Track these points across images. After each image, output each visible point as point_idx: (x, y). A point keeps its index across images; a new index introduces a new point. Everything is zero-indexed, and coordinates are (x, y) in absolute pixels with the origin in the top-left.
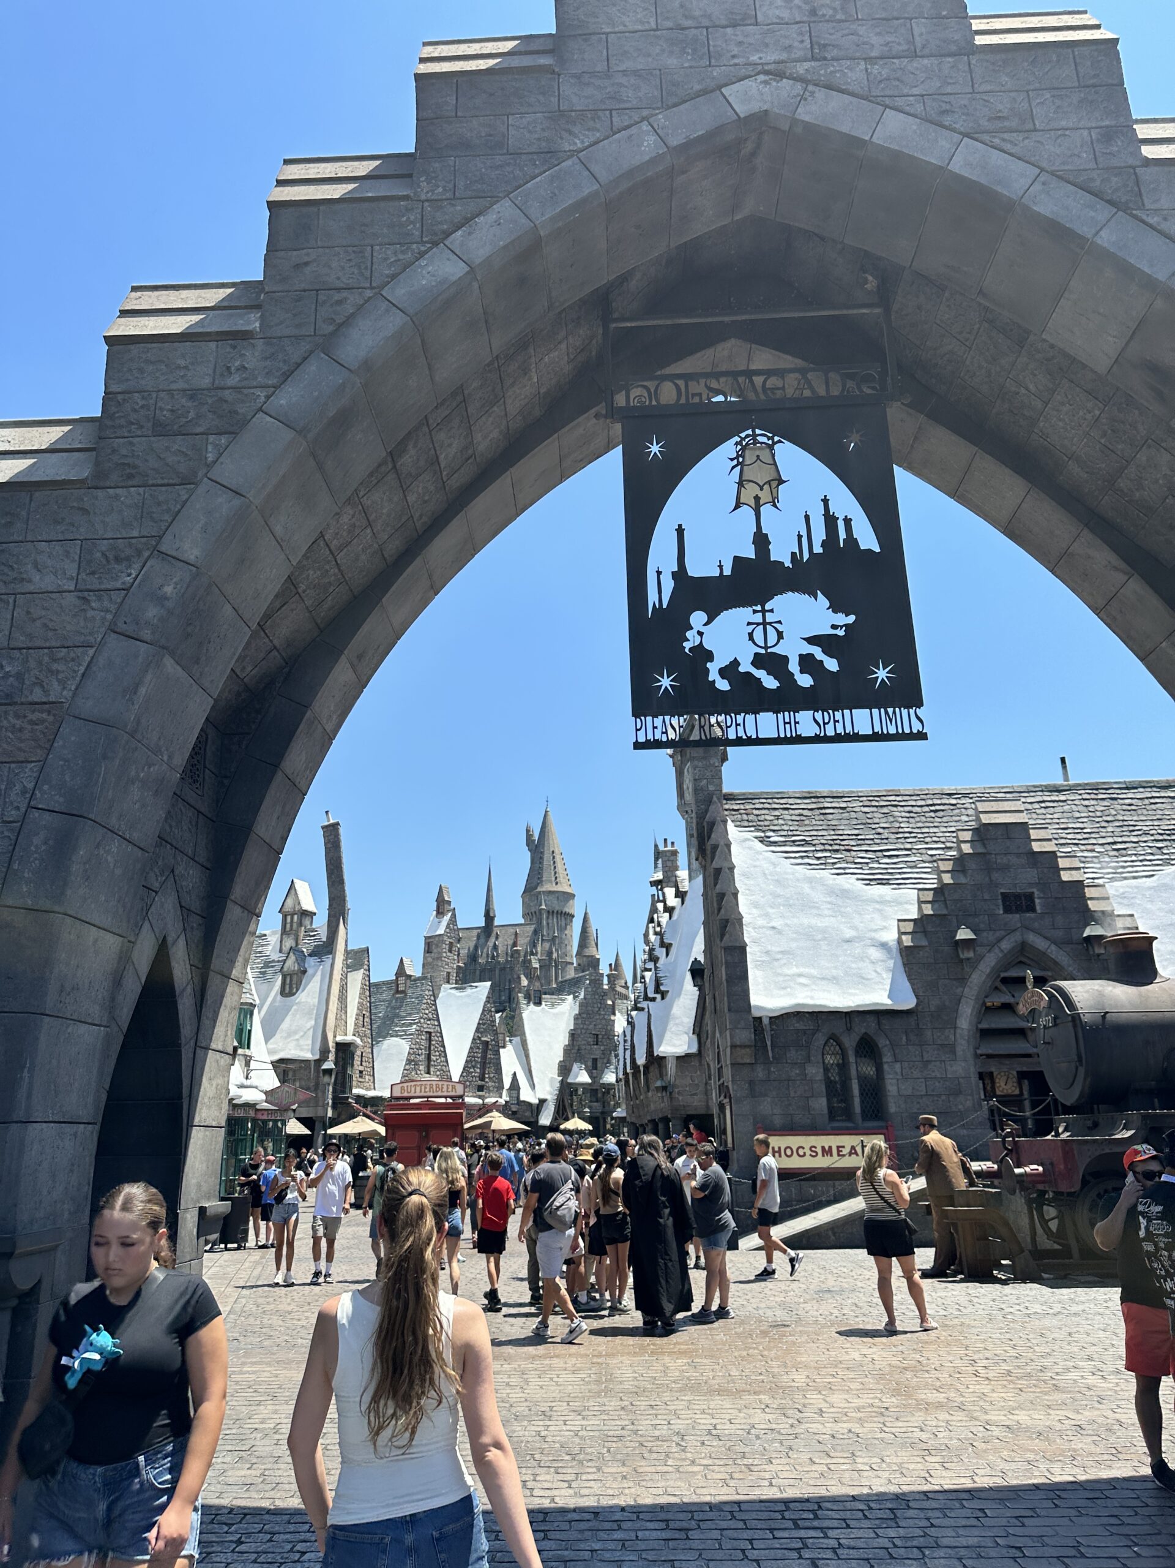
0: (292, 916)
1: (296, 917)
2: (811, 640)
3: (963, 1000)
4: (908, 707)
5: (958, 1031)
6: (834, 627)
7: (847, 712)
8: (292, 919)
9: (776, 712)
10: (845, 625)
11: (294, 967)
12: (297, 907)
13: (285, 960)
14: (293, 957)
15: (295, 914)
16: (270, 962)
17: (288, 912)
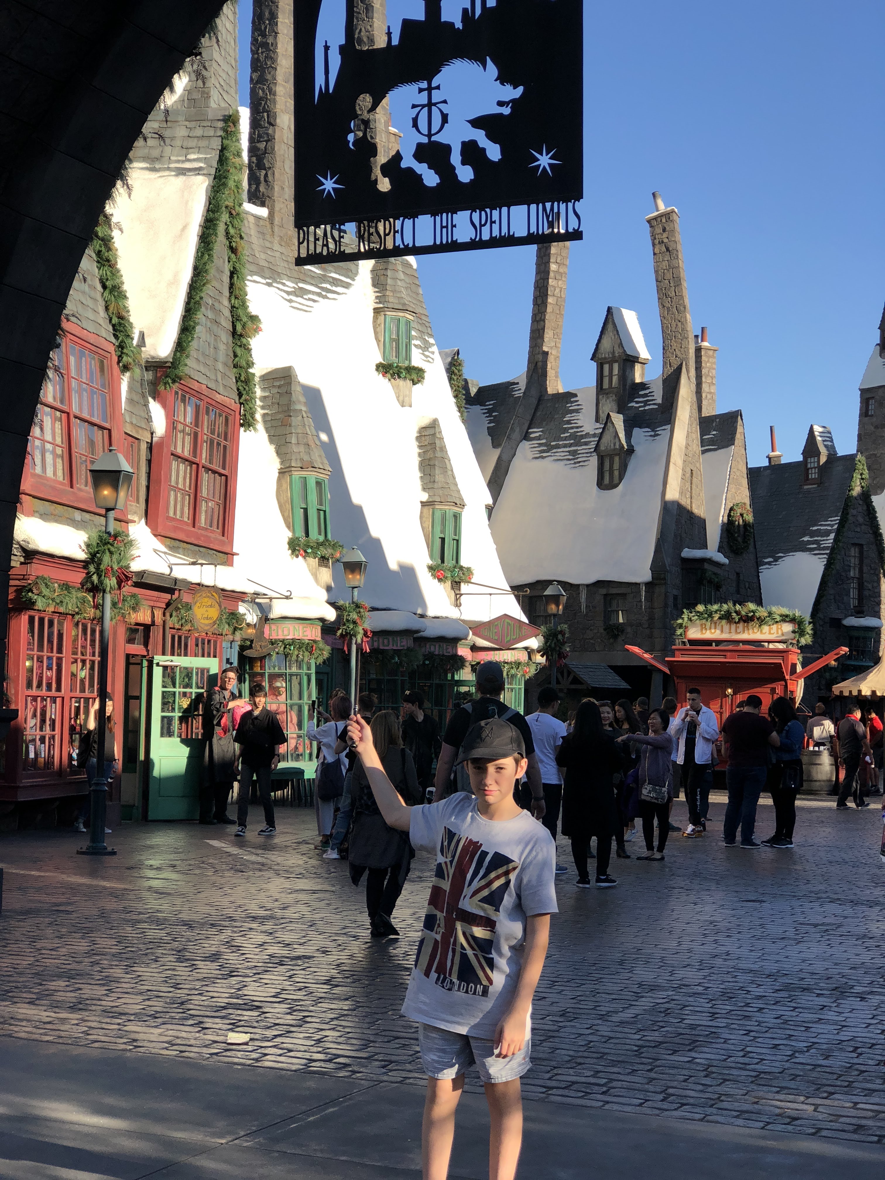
0: (611, 363)
1: (616, 366)
2: (476, 123)
4: (566, 201)
6: (501, 104)
7: (505, 210)
9: (434, 214)
10: (513, 101)
11: (615, 445)
12: (618, 351)
13: (602, 433)
14: (611, 429)
15: (616, 361)
16: (582, 437)
17: (605, 358)
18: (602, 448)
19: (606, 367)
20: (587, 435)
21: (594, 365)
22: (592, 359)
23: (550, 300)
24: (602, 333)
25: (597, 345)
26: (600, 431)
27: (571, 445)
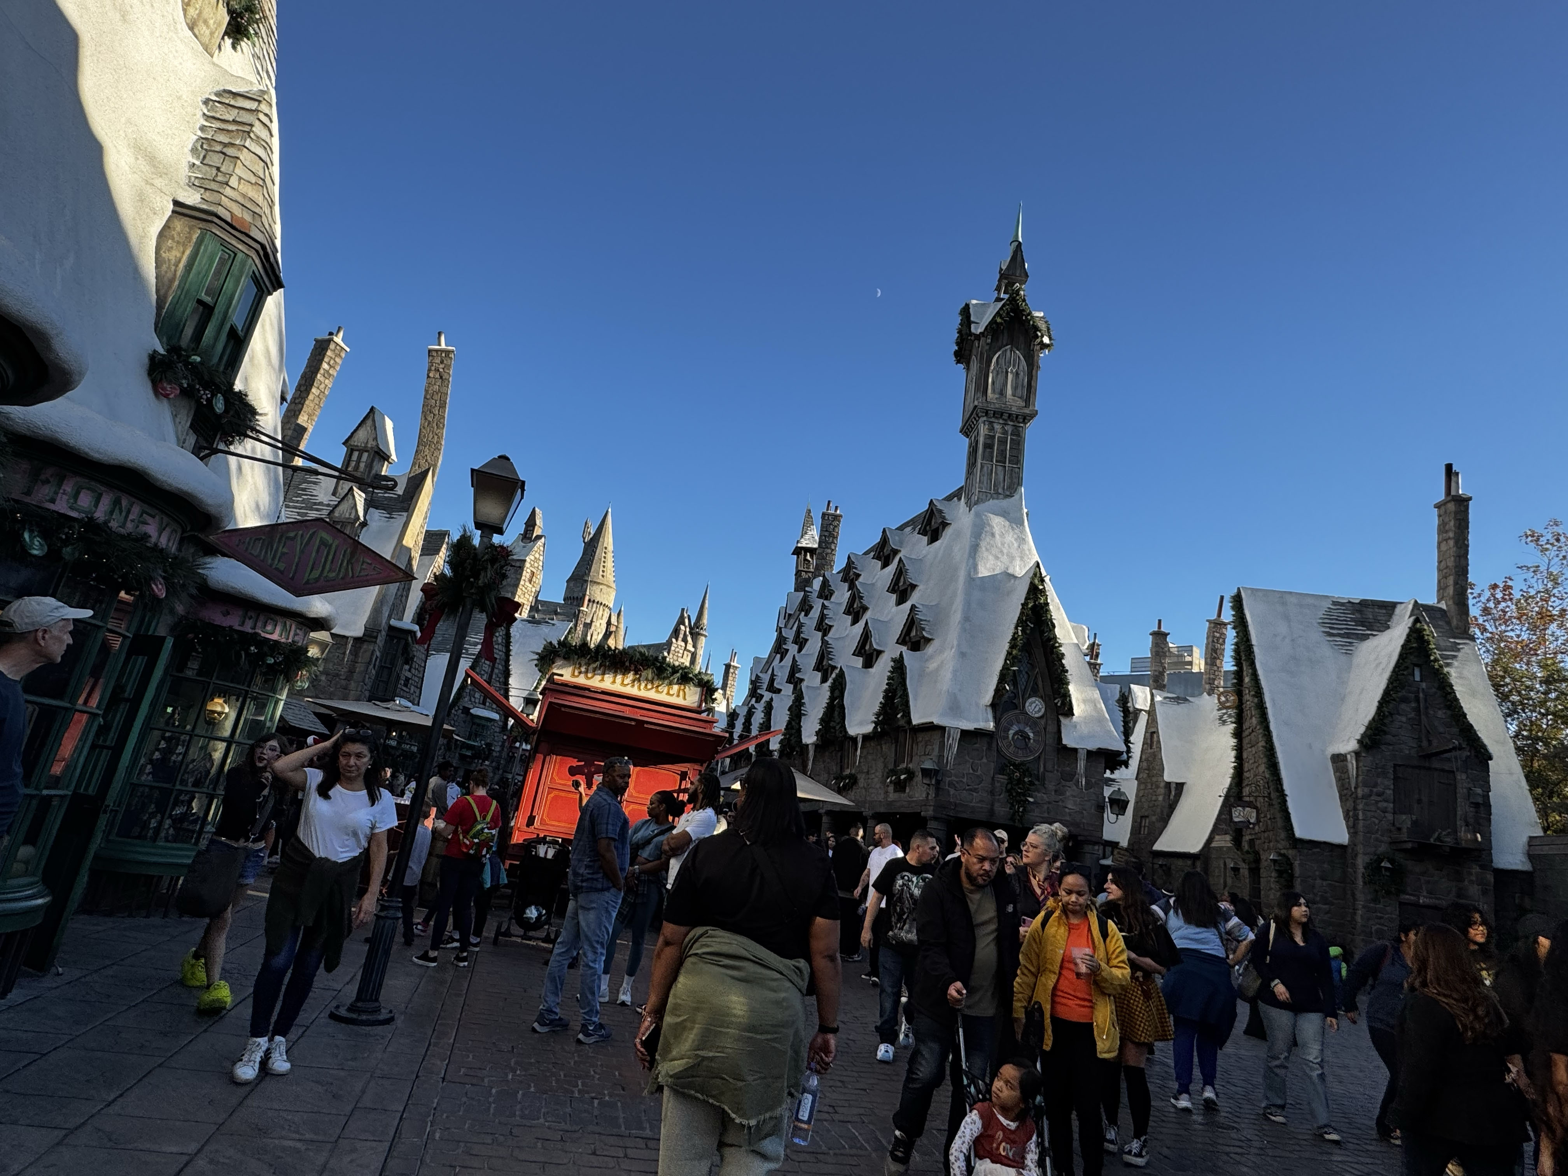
0: (361, 452)
1: (365, 455)
8: (360, 457)
11: (350, 514)
12: (371, 444)
13: (336, 506)
14: (351, 501)
15: (366, 451)
16: (315, 504)
17: (357, 446)
18: (336, 514)
19: (356, 454)
20: (321, 504)
21: (345, 449)
22: (344, 444)
23: (314, 390)
24: (360, 425)
25: (353, 434)
26: (336, 503)
27: (301, 508)
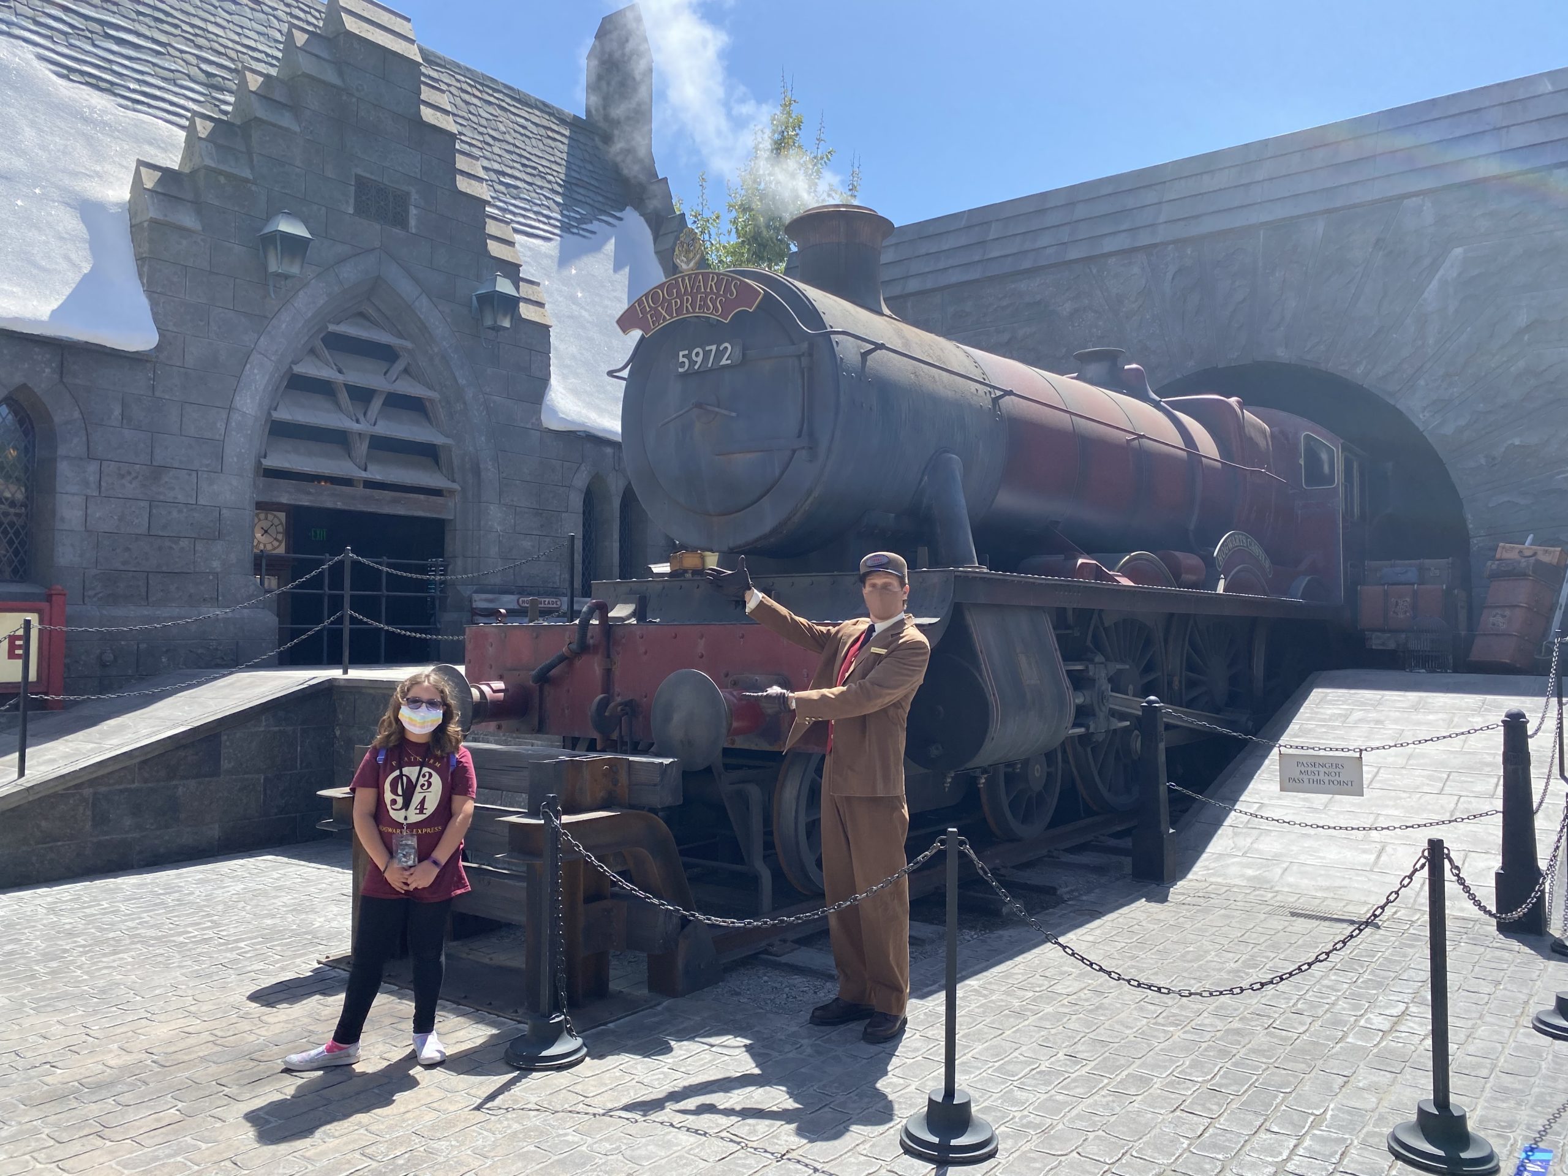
3: (255, 358)
5: (236, 417)
